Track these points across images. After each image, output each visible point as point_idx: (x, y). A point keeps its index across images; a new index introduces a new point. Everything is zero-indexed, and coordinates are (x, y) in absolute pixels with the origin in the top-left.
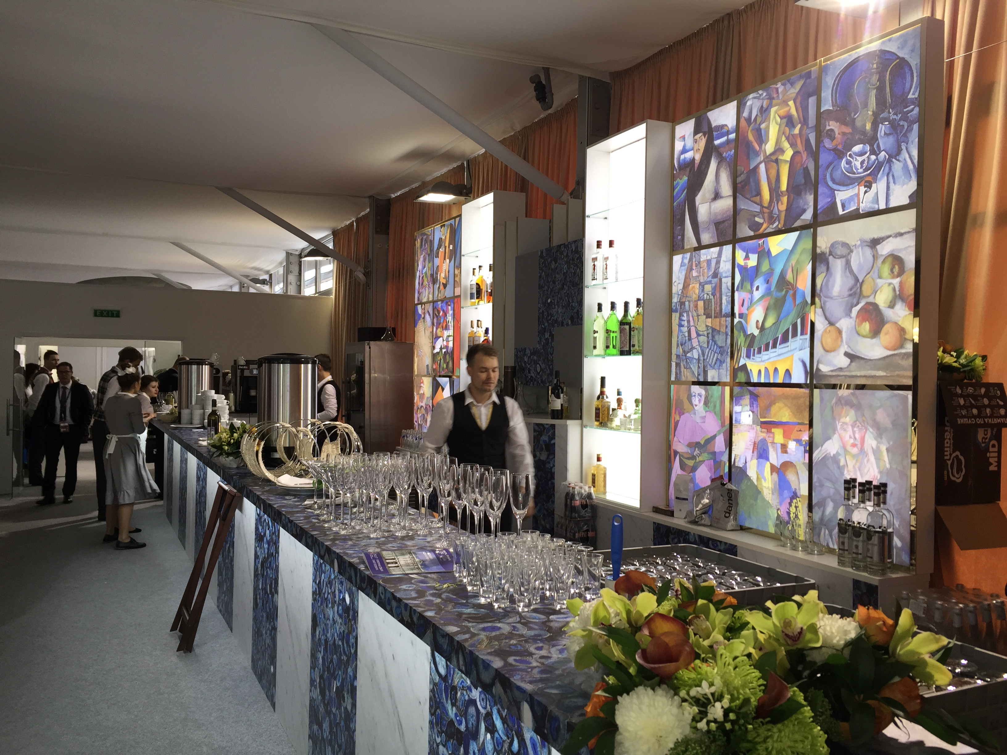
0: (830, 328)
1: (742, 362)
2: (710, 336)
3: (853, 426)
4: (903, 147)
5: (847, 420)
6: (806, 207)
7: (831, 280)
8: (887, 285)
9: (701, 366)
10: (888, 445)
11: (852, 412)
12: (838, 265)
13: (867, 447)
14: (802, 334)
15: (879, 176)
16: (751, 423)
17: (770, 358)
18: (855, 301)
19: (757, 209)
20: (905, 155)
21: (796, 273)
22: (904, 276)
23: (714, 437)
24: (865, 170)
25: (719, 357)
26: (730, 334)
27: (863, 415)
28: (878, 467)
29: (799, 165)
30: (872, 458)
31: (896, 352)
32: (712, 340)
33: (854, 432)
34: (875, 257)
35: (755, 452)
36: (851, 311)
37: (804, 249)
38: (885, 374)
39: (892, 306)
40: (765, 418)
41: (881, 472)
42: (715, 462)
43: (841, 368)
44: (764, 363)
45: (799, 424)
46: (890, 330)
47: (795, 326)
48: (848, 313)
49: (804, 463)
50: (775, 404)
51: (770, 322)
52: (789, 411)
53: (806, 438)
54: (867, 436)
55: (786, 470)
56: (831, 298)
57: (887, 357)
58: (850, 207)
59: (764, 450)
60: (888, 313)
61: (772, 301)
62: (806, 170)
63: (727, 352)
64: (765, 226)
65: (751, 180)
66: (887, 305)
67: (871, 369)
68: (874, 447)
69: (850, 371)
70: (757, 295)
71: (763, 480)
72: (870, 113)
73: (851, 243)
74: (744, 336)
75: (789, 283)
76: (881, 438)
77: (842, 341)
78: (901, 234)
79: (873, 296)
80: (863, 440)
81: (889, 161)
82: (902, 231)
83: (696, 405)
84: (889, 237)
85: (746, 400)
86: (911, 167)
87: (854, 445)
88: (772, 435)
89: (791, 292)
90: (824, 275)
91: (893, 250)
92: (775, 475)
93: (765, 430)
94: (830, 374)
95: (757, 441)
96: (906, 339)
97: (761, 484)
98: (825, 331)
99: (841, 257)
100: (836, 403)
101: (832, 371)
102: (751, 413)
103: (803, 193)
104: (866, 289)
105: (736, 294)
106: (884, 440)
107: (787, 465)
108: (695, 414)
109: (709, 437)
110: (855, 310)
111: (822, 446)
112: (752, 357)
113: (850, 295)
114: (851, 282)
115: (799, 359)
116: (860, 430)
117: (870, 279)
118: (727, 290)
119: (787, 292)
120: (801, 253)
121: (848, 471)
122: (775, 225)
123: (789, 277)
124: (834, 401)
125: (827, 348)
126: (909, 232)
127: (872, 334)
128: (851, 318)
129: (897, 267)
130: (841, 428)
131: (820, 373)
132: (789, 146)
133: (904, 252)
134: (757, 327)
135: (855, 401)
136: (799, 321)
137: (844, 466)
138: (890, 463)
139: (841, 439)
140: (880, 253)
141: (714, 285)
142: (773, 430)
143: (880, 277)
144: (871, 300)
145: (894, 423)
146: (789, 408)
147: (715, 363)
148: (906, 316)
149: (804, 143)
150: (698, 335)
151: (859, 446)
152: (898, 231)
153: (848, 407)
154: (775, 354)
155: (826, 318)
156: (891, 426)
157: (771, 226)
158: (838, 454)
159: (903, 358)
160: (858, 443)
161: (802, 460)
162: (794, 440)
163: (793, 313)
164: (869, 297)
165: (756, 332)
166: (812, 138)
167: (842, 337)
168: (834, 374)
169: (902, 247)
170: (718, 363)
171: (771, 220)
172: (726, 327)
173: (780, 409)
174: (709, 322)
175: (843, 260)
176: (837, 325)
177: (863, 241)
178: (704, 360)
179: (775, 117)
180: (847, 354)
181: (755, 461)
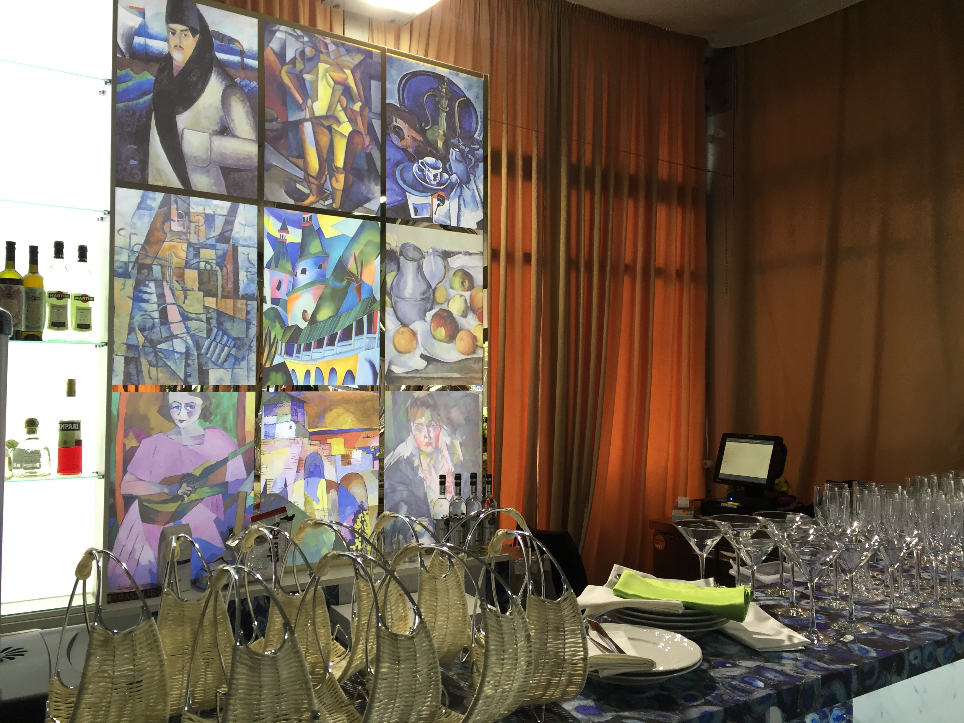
0: (403, 329)
1: (278, 360)
2: (214, 322)
3: (428, 426)
4: (472, 177)
5: (423, 420)
6: (370, 196)
7: (403, 280)
8: (459, 296)
9: (194, 363)
10: (461, 440)
11: (428, 413)
12: (409, 268)
13: (442, 444)
14: (369, 332)
15: (452, 195)
16: (294, 436)
17: (324, 357)
18: (429, 306)
19: (301, 174)
20: (472, 185)
21: (361, 264)
22: (474, 291)
23: (225, 461)
24: (439, 184)
25: (233, 351)
26: (255, 322)
27: (439, 415)
28: (452, 461)
29: (360, 146)
30: (446, 453)
31: (469, 357)
32: (219, 329)
33: (429, 432)
34: (447, 268)
35: (302, 472)
36: (425, 315)
37: (370, 241)
38: (460, 376)
39: (464, 316)
40: (317, 427)
41: (455, 466)
42: (226, 496)
43: (417, 370)
44: (314, 363)
45: (366, 430)
46: (464, 337)
47: (360, 323)
48: (423, 317)
49: (373, 472)
50: (331, 410)
51: (324, 314)
52: (352, 416)
53: (375, 443)
54: (441, 434)
55: (350, 484)
56: (403, 299)
57: (462, 360)
58: (423, 215)
59: (316, 466)
60: (461, 321)
61: (328, 291)
62: (369, 156)
63: (250, 347)
64: (311, 199)
65: (290, 135)
66: (460, 314)
67: (448, 371)
68: (448, 443)
69: (427, 373)
70: (303, 279)
71: (314, 503)
72: (441, 132)
73: (424, 249)
74: (282, 327)
75: (351, 274)
76: (455, 434)
77: (417, 343)
78: (470, 254)
79: (446, 304)
80: (437, 438)
81: (460, 185)
82: (471, 252)
83: (181, 421)
84: (459, 253)
85: (287, 407)
86: (478, 198)
87: (428, 444)
88: (327, 447)
89: (354, 285)
90: (394, 274)
91: (463, 266)
92: (334, 494)
93: (318, 442)
94: (405, 375)
95: (304, 456)
96: (477, 346)
97: (312, 508)
98: (398, 331)
99: (413, 260)
100: (411, 405)
101: (407, 373)
102: (293, 424)
103: (366, 180)
104: (440, 296)
105: (267, 273)
106: (458, 436)
107: (349, 478)
108: (179, 433)
109: (213, 463)
110: (429, 315)
111: (394, 450)
112: (295, 354)
113: (423, 299)
114: (424, 287)
115: (366, 360)
116: (435, 429)
117: (442, 288)
118: (247, 264)
119: (349, 284)
120: (366, 245)
121: (422, 470)
122: (327, 203)
123: (352, 266)
124: (409, 402)
125: (401, 349)
126: (477, 254)
127: (448, 339)
128: (426, 321)
129: (467, 282)
130: (416, 429)
131: (393, 375)
132: (346, 120)
133: (473, 270)
134: (304, 319)
135: (431, 402)
136: (365, 318)
137: (418, 466)
138: (463, 456)
139: (416, 440)
140: (451, 266)
141: (220, 252)
142: (329, 441)
143: (452, 288)
144: (444, 307)
145: (467, 420)
146: (352, 413)
147: (225, 360)
148: (476, 326)
149: (366, 126)
150: (185, 317)
151: (434, 444)
152: (467, 250)
153: (424, 408)
154: (332, 353)
155: (398, 319)
156: (464, 422)
157: (321, 202)
158: (412, 455)
159: (475, 362)
160: (433, 442)
161: (370, 468)
162: (360, 449)
163: (358, 308)
164: (442, 304)
165: (303, 325)
166: (377, 124)
167: (417, 340)
168: (409, 375)
169: (470, 265)
170: (231, 360)
171: (322, 194)
172: (248, 313)
173: (339, 415)
174: (211, 302)
175: (415, 263)
176: (411, 327)
177: (435, 251)
178: (199, 355)
179: (325, 76)
180: (423, 356)
181: (301, 482)
